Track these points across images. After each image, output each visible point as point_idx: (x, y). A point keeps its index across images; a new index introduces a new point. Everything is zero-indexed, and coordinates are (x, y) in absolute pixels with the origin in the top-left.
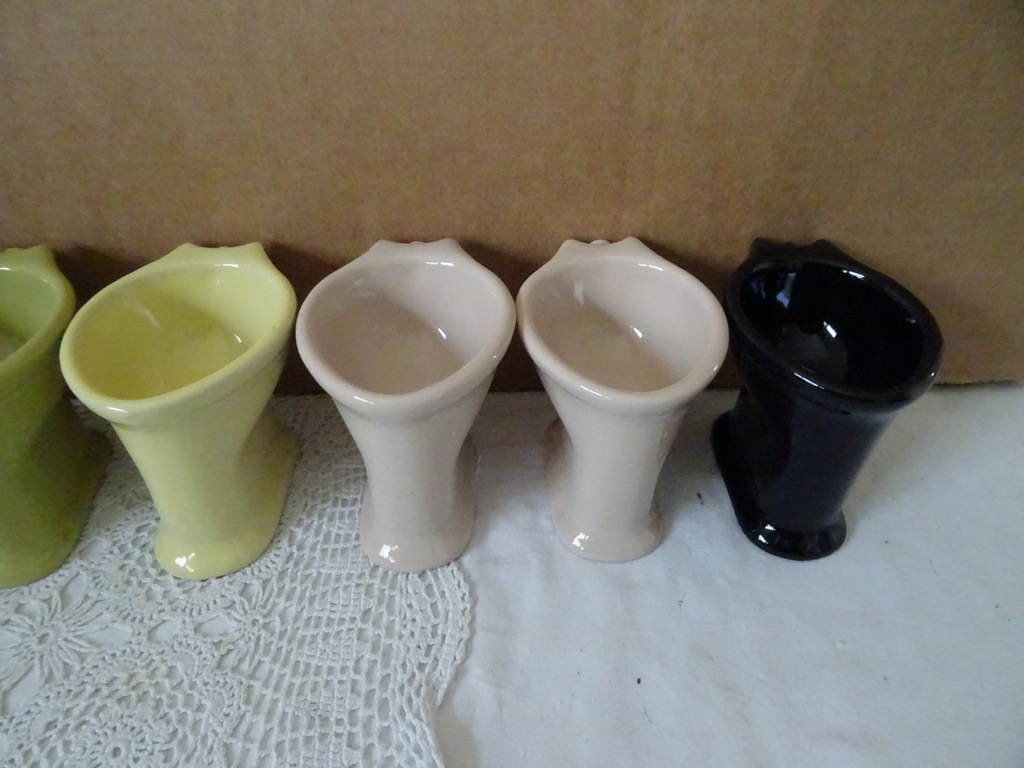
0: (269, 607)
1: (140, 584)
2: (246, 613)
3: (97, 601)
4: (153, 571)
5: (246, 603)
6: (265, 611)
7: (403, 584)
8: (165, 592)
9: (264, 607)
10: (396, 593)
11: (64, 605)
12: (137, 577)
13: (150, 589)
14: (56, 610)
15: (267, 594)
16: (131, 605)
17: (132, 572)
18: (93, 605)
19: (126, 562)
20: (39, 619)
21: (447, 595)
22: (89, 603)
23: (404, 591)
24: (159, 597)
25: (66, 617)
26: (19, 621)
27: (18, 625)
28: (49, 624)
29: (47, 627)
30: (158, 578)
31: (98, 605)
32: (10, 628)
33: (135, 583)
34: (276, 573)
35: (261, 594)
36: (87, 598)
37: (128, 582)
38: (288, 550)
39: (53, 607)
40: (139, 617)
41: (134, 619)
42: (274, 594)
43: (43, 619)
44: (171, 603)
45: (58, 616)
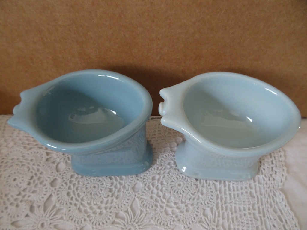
0: (216, 222)
1: (162, 207)
2: (208, 224)
3: (146, 214)
4: (164, 201)
5: (207, 219)
6: (216, 224)
7: (268, 214)
8: (173, 211)
9: (214, 222)
10: (266, 218)
11: (134, 215)
12: (159, 203)
13: (165, 209)
14: (131, 217)
15: (214, 215)
16: (161, 217)
17: (156, 200)
18: (145, 215)
19: (152, 195)
20: (126, 220)
21: (288, 221)
22: (143, 214)
23: (269, 218)
24: (170, 213)
25: (136, 221)
26: (118, 221)
27: (119, 224)
28: (131, 224)
29: (130, 225)
30: (168, 204)
31: (147, 215)
32: (116, 225)
33: (159, 206)
34: (215, 205)
35: (211, 214)
36: (142, 212)
37: (156, 206)
38: (216, 193)
39: (130, 214)
40: (166, 223)
41: (164, 224)
42: (217, 215)
43: (128, 220)
44: (177, 217)
45: (133, 220)
